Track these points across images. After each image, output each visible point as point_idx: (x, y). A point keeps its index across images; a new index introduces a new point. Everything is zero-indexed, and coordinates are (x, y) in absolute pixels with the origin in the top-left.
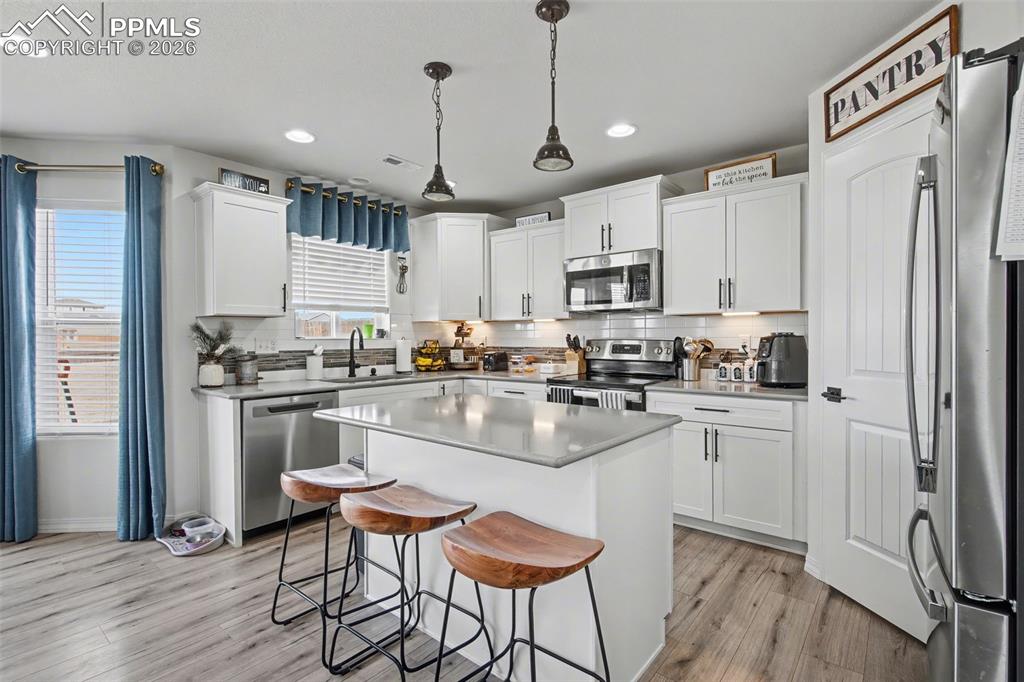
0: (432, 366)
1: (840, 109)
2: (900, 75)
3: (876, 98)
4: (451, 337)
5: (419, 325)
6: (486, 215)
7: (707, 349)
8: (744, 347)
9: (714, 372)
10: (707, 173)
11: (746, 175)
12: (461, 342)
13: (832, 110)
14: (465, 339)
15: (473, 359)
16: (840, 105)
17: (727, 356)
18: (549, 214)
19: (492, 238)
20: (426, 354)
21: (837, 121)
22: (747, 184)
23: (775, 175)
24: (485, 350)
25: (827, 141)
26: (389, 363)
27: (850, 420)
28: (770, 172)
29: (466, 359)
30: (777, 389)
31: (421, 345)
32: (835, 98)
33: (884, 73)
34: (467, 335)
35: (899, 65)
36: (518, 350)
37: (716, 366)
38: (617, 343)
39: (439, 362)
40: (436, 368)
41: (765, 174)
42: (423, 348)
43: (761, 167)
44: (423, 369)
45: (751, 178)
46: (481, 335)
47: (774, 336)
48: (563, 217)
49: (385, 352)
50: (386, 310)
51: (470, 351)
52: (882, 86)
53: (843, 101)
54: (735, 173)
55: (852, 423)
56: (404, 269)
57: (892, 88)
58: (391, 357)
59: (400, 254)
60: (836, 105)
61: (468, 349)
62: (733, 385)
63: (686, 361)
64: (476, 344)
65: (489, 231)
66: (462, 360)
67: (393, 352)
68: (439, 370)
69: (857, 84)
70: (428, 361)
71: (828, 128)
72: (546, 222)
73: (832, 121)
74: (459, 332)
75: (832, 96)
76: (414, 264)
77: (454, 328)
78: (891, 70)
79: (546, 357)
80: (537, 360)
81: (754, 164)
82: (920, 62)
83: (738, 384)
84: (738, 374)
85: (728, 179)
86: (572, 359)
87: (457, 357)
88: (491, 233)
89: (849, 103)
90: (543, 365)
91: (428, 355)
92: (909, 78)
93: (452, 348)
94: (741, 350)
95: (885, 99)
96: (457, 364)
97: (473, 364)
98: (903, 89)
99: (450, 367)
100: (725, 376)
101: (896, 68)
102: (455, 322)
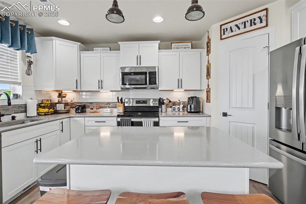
0: (48, 112)
1: (225, 31)
2: (248, 24)
3: (239, 30)
4: (55, 98)
5: (39, 92)
6: (79, 43)
7: (170, 102)
8: (179, 101)
9: (171, 109)
10: (171, 43)
11: (184, 47)
12: (61, 100)
13: (222, 31)
14: (63, 99)
15: (68, 108)
16: (225, 30)
17: (174, 104)
18: (110, 48)
19: (81, 54)
20: (44, 106)
21: (224, 34)
22: (184, 50)
23: (192, 48)
24: (73, 104)
25: (221, 40)
26: (22, 112)
27: (230, 122)
28: (191, 47)
29: (65, 108)
30: (194, 113)
31: (39, 102)
32: (223, 27)
33: (242, 23)
34: (64, 97)
35: (247, 21)
36: (92, 103)
37: (171, 107)
38: (137, 100)
39: (51, 110)
40: (49, 113)
41: (189, 47)
42: (42, 104)
43: (188, 45)
44: (43, 114)
45: (185, 48)
46: (71, 97)
47: (194, 97)
48: (120, 50)
49: (20, 106)
50: (19, 84)
51: (66, 104)
52: (242, 26)
53: (227, 29)
54: (180, 46)
55: (231, 122)
56: (30, 63)
57: (245, 27)
58: (24, 109)
59: (29, 54)
60: (224, 29)
61: (65, 103)
62: (177, 113)
63: (163, 106)
64: (69, 101)
65: (80, 51)
66: (63, 109)
67: (25, 106)
68: (51, 114)
69: (233, 25)
70: (46, 110)
71: (221, 36)
72: (109, 51)
73: (222, 34)
74: (60, 95)
75: (222, 26)
76: (36, 61)
77: (57, 94)
78: (245, 22)
79: (105, 106)
80: (101, 107)
81: (186, 44)
82: (255, 22)
83: (178, 112)
84: (179, 109)
85: (178, 47)
86: (119, 106)
87: (61, 107)
88: (81, 52)
89: (229, 29)
90: (105, 109)
91: (44, 107)
92: (251, 25)
93: (58, 103)
94: (178, 102)
95: (242, 30)
96: (60, 111)
97: (68, 110)
98: (248, 28)
99: (56, 112)
100: (175, 110)
101: (246, 22)
102: (56, 91)
